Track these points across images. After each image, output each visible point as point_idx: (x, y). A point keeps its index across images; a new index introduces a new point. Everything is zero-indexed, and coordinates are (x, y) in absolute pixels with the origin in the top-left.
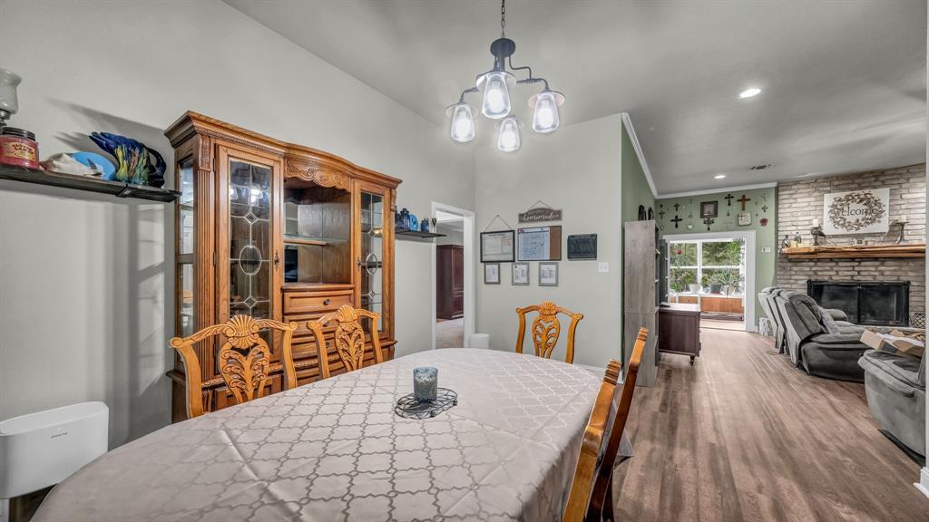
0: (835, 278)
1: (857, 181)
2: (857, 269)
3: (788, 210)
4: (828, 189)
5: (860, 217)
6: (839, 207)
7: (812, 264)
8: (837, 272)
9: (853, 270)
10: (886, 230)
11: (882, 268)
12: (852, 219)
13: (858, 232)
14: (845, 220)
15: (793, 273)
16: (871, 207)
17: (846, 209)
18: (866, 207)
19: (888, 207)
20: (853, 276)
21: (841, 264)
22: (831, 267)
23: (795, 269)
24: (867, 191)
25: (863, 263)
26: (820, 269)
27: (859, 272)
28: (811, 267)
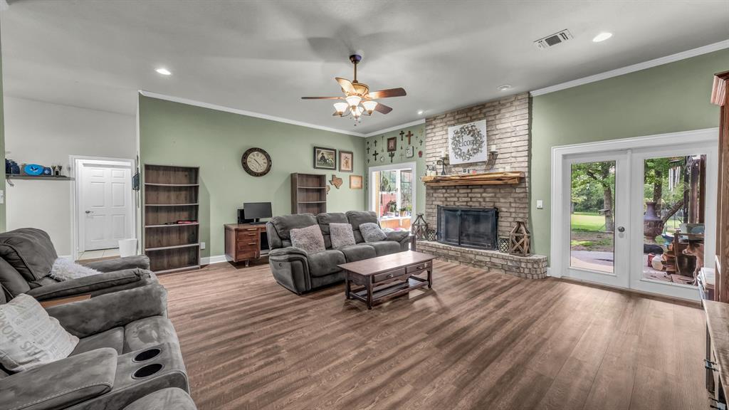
0: (457, 204)
1: (469, 114)
2: (470, 195)
3: (431, 143)
4: (453, 122)
5: (470, 147)
6: (457, 139)
7: (444, 191)
8: (458, 198)
9: (468, 197)
10: (486, 159)
11: (484, 195)
12: (465, 149)
13: (469, 162)
14: (461, 150)
15: (434, 199)
16: (476, 138)
17: (461, 141)
18: (472, 138)
19: (486, 137)
20: (467, 202)
21: (461, 191)
22: (455, 194)
23: (435, 195)
24: (472, 124)
25: (473, 190)
26: (448, 195)
27: (471, 198)
28: (443, 193)
